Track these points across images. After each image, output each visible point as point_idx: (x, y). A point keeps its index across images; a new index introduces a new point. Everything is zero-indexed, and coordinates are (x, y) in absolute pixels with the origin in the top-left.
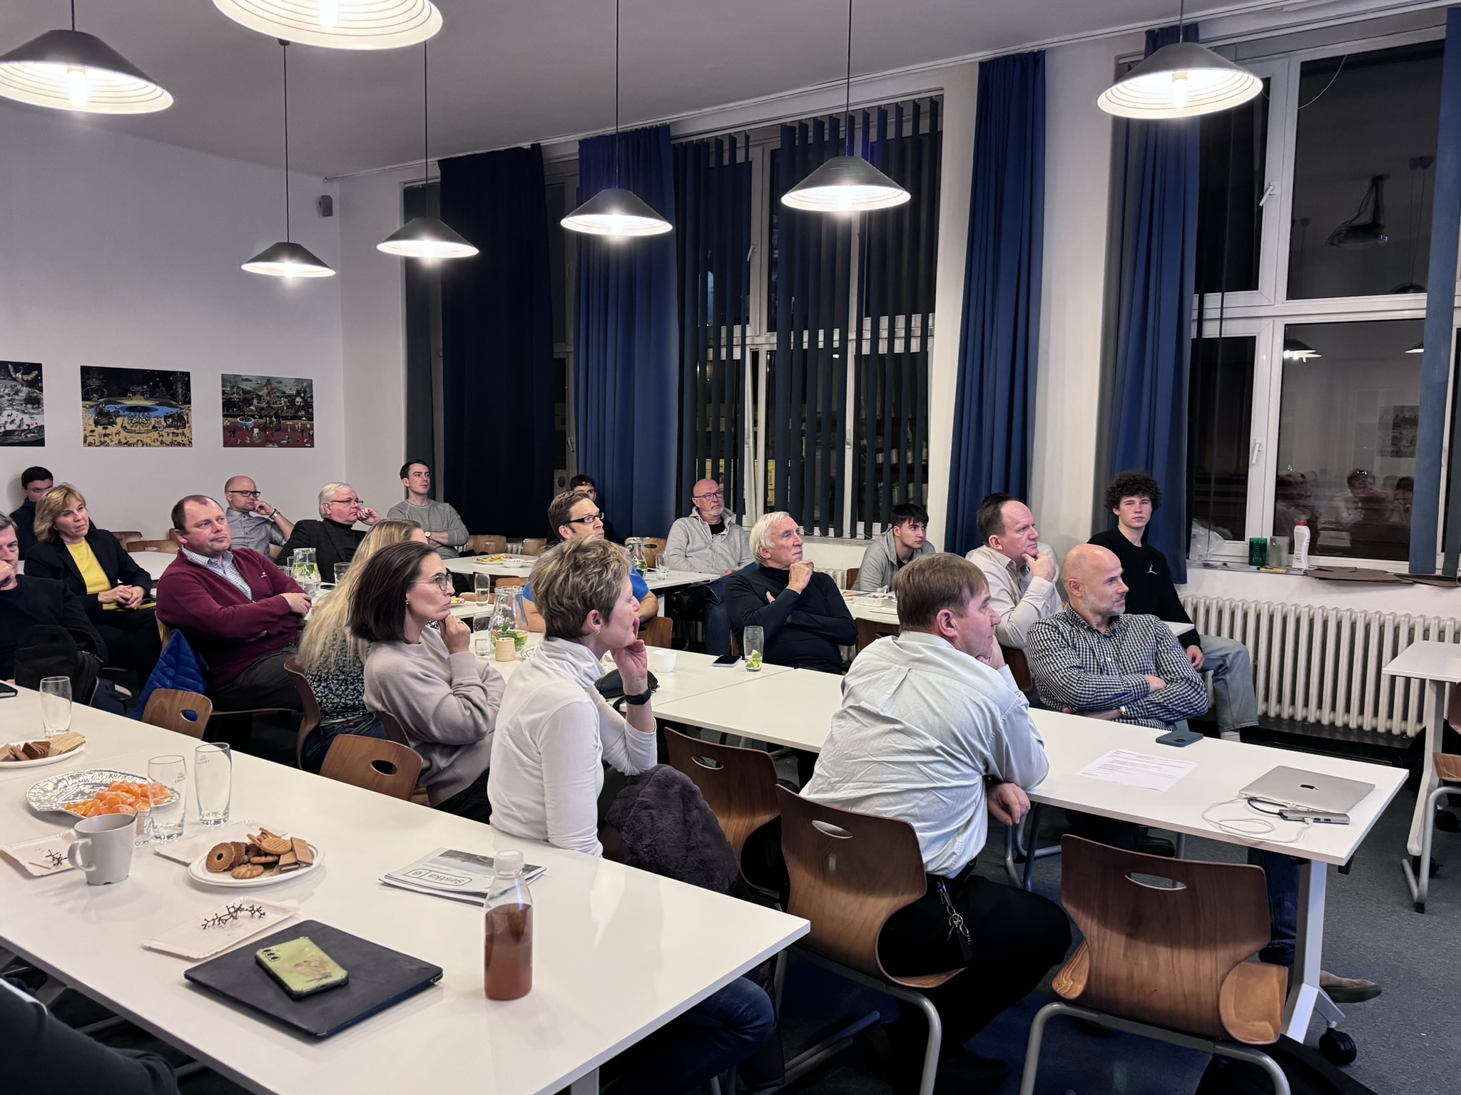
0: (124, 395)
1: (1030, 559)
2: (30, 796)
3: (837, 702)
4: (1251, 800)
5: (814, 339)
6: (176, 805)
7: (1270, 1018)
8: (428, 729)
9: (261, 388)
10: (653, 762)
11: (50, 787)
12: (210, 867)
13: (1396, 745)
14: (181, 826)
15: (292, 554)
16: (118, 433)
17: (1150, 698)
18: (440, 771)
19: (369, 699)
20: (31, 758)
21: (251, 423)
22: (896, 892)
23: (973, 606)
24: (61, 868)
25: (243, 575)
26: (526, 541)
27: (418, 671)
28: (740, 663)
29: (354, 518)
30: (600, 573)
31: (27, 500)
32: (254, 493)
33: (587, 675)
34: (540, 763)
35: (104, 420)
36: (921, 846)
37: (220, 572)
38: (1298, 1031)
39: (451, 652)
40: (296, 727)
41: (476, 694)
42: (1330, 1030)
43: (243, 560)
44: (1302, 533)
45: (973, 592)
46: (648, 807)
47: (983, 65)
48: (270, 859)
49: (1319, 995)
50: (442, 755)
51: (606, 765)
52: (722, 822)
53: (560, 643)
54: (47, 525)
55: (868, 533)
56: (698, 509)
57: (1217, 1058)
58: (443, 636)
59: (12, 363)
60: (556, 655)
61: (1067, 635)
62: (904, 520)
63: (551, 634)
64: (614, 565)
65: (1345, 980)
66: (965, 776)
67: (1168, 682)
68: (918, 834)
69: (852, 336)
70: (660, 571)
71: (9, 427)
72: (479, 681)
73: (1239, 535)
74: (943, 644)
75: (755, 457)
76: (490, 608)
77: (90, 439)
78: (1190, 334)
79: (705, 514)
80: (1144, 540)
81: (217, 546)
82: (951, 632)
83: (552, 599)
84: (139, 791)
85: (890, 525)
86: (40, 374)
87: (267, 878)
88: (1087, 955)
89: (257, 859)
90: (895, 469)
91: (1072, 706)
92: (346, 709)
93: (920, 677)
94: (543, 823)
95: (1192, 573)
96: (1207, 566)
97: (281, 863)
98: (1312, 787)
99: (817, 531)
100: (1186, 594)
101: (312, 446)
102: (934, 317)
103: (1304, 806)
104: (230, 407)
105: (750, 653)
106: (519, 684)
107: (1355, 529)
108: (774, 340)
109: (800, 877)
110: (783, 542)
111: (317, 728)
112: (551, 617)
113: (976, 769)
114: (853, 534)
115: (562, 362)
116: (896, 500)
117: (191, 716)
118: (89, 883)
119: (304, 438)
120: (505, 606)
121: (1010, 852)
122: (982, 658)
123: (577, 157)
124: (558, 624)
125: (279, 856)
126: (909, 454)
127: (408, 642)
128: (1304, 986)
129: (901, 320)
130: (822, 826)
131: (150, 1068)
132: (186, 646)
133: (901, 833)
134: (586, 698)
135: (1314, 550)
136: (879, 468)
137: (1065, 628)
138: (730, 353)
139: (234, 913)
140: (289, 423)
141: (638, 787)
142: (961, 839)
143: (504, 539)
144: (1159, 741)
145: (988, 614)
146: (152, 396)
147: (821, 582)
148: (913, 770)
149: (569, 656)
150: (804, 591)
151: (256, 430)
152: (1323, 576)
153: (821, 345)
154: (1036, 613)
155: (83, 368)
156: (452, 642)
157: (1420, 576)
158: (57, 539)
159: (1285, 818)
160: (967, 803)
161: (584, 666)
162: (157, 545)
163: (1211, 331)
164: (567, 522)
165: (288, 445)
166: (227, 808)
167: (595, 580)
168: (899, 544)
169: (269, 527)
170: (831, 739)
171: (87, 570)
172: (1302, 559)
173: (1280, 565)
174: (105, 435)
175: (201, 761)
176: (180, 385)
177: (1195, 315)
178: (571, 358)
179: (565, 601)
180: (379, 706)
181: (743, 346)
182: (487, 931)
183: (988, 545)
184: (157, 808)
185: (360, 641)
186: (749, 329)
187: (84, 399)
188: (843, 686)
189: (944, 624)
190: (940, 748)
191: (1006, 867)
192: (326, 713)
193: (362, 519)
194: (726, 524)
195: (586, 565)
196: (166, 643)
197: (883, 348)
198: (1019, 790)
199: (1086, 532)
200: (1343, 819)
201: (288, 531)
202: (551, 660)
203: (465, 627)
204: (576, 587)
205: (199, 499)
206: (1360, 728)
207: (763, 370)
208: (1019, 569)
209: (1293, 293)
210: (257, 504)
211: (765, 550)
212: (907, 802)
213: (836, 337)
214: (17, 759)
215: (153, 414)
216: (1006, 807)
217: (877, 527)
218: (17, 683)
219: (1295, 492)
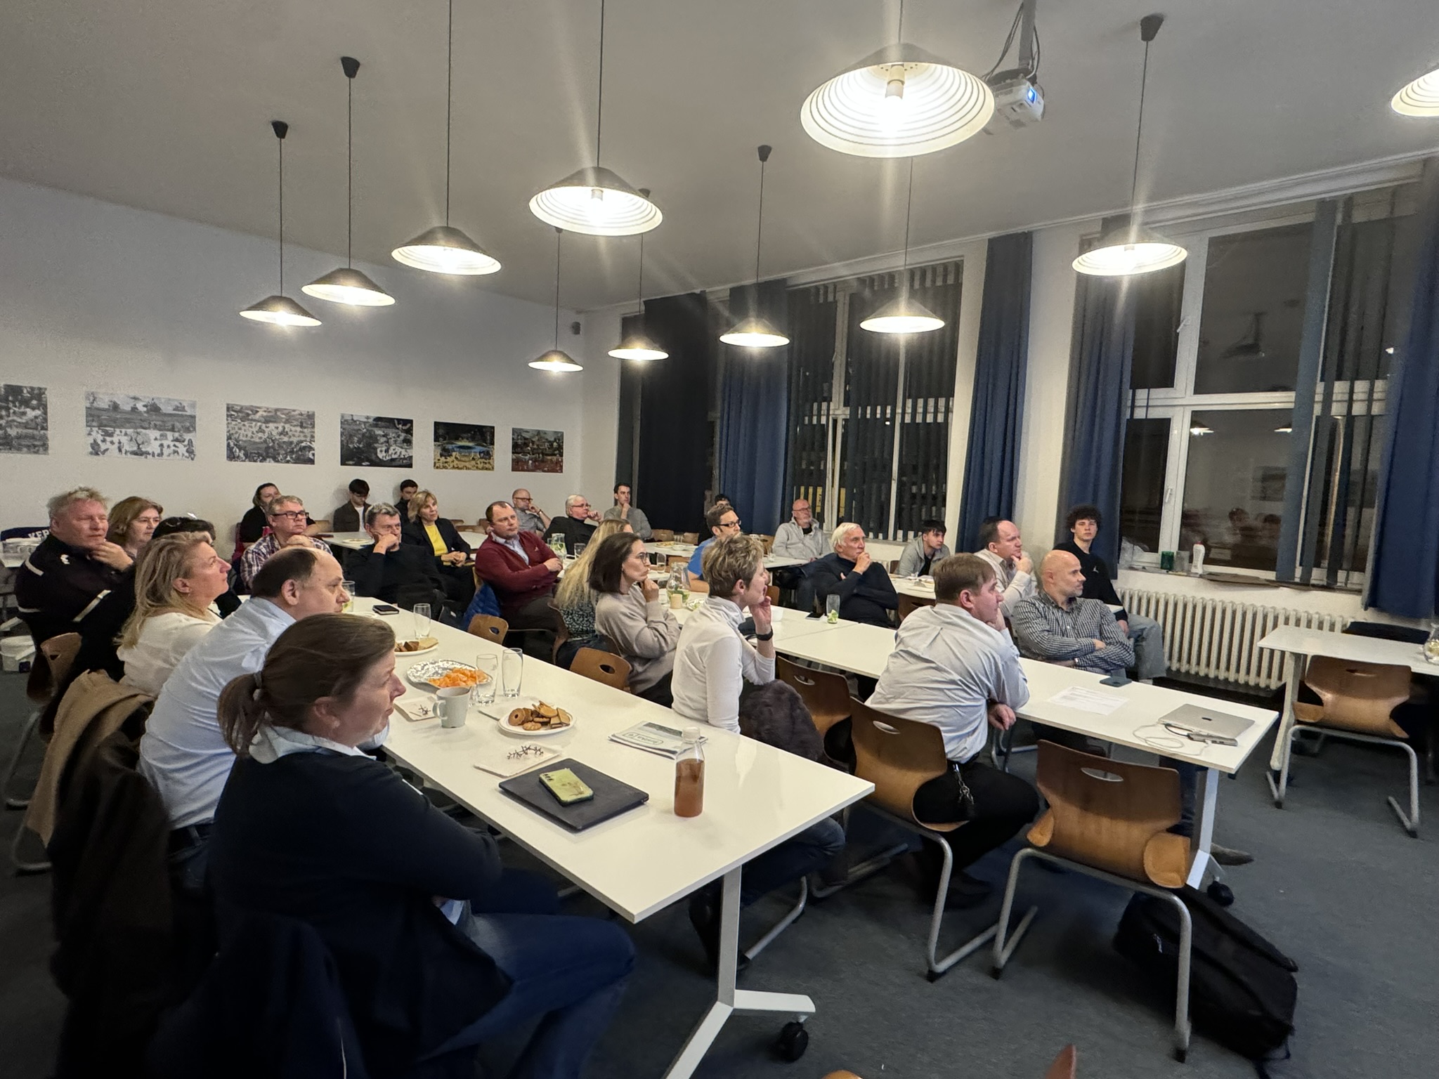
0: (457, 439)
1: (1016, 559)
2: (409, 672)
3: (892, 647)
4: (1167, 725)
5: (874, 412)
6: (488, 684)
7: (1178, 871)
8: (633, 647)
9: (534, 437)
10: (773, 678)
11: (419, 668)
12: (510, 722)
13: (1262, 694)
14: (493, 696)
15: (551, 537)
16: (453, 461)
17: (1095, 654)
18: (638, 674)
19: (598, 627)
20: (409, 651)
21: (527, 457)
22: (925, 770)
23: (985, 589)
24: (427, 716)
25: (525, 550)
26: (686, 534)
27: (627, 611)
28: (823, 618)
29: (586, 516)
30: (745, 557)
31: (402, 499)
32: (529, 499)
33: (734, 620)
34: (704, 673)
35: (446, 454)
36: (945, 742)
37: (511, 548)
38: (1195, 880)
39: (647, 601)
40: (553, 641)
41: (661, 628)
42: (1215, 883)
43: (525, 539)
44: (1200, 550)
45: (985, 579)
46: (767, 706)
47: (991, 241)
48: (545, 720)
49: (1210, 858)
50: (640, 664)
51: (744, 677)
52: (814, 718)
53: (718, 599)
54: (416, 513)
55: (905, 538)
56: (795, 518)
57: (1138, 895)
58: (642, 592)
59: (397, 419)
60: (716, 606)
61: (1041, 609)
62: (930, 531)
63: (713, 593)
64: (754, 552)
65: (1227, 850)
66: (975, 699)
67: (1107, 644)
68: (943, 734)
69: (899, 410)
70: (771, 557)
71: (394, 456)
72: (663, 620)
73: (1154, 548)
74: (965, 613)
75: (833, 486)
76: (668, 575)
77: (437, 465)
78: (1125, 414)
79: (800, 522)
80: (1090, 549)
81: (511, 533)
82: (969, 605)
83: (715, 574)
84: (469, 674)
85: (920, 533)
86: (412, 426)
87: (543, 731)
88: (1052, 819)
89: (537, 719)
90: (924, 497)
91: (1042, 656)
92: (582, 633)
93: (949, 634)
94: (705, 710)
95: (1121, 572)
96: (1132, 568)
97: (552, 722)
98: (1210, 720)
99: (871, 535)
100: (1119, 586)
101: (562, 472)
102: (953, 401)
103: (1205, 732)
104: (516, 448)
105: (830, 612)
106: (692, 624)
107: (1234, 548)
108: (848, 412)
109: (863, 756)
110: (852, 544)
111: (565, 643)
112: (713, 584)
113: (983, 695)
114: (895, 538)
115: (712, 424)
116: (923, 517)
117: (496, 631)
118: (443, 727)
119: (557, 467)
120: (677, 574)
121: (994, 748)
122: (989, 623)
123: (728, 298)
124: (717, 588)
125: (550, 718)
126: (934, 488)
127: (622, 594)
128: (1200, 852)
129: (931, 402)
130: (881, 725)
131: (484, 840)
132: (490, 590)
133: (932, 733)
134: (734, 635)
135: (1207, 561)
136: (914, 496)
137: (1040, 605)
138: (819, 420)
139: (526, 750)
140: (549, 458)
141: (761, 692)
142: (970, 739)
143: (672, 532)
144: (1102, 682)
145: (995, 594)
146: (472, 439)
147: (876, 568)
148: (942, 694)
149: (724, 609)
150: (865, 573)
151: (530, 462)
152: (1214, 579)
153: (878, 416)
154: (1019, 595)
155: (435, 423)
156: (649, 595)
157: (1284, 581)
158: (420, 522)
159: (1192, 739)
160: (975, 716)
161: (733, 614)
162: (472, 528)
163: (1140, 414)
164: (718, 525)
165: (548, 471)
166: (519, 688)
167: (742, 561)
168: (926, 547)
169: (536, 520)
170: (887, 670)
171: (436, 541)
172: (1199, 567)
173: (1183, 571)
174: (446, 462)
175: (505, 659)
176: (488, 433)
177: (1129, 403)
178: (718, 422)
179: (723, 574)
180: (604, 632)
181: (828, 415)
182: (677, 773)
183: (988, 549)
184: (481, 685)
185: (592, 591)
186: (832, 404)
187: (435, 441)
188: (896, 636)
189: (965, 600)
190: (960, 680)
191: (991, 758)
192: (571, 634)
193: (589, 517)
194: (813, 528)
195: (736, 551)
196: (478, 587)
197: (919, 419)
198: (1009, 709)
199: (1050, 542)
200: (1233, 743)
201: (548, 524)
202: (713, 610)
203: (656, 586)
204: (730, 565)
205: (501, 504)
206: (1236, 681)
207: (840, 431)
208: (1009, 565)
209: (1198, 390)
210: (530, 506)
211: (840, 547)
212: (938, 713)
213: (889, 411)
214: (401, 651)
215: (473, 450)
216: (1001, 720)
217: (911, 534)
218: (399, 606)
219: (1192, 521)
